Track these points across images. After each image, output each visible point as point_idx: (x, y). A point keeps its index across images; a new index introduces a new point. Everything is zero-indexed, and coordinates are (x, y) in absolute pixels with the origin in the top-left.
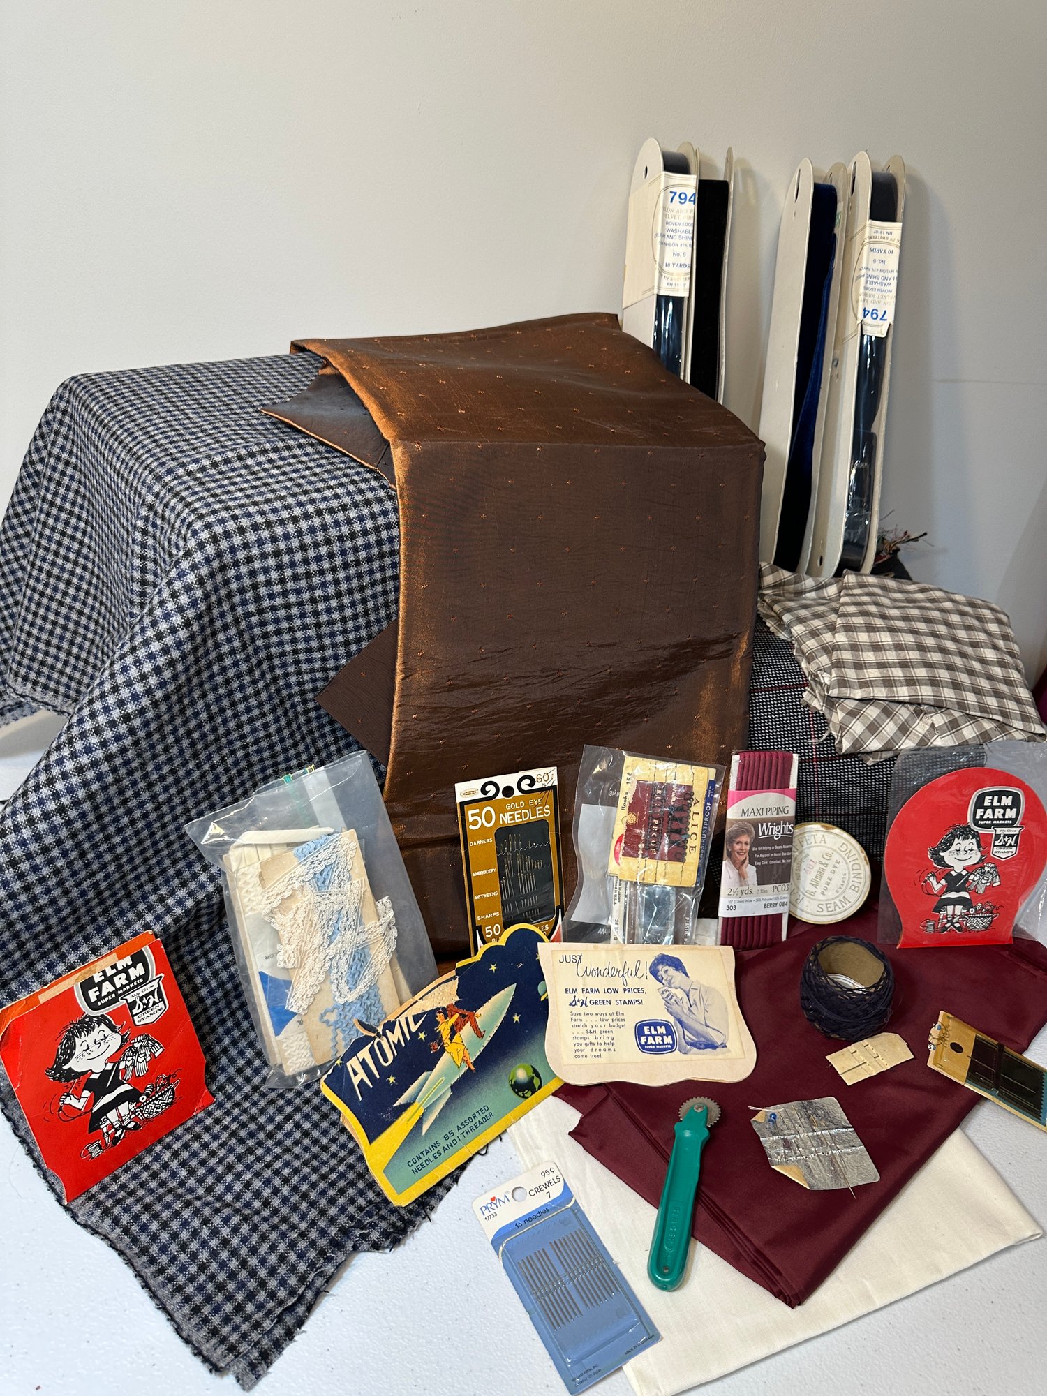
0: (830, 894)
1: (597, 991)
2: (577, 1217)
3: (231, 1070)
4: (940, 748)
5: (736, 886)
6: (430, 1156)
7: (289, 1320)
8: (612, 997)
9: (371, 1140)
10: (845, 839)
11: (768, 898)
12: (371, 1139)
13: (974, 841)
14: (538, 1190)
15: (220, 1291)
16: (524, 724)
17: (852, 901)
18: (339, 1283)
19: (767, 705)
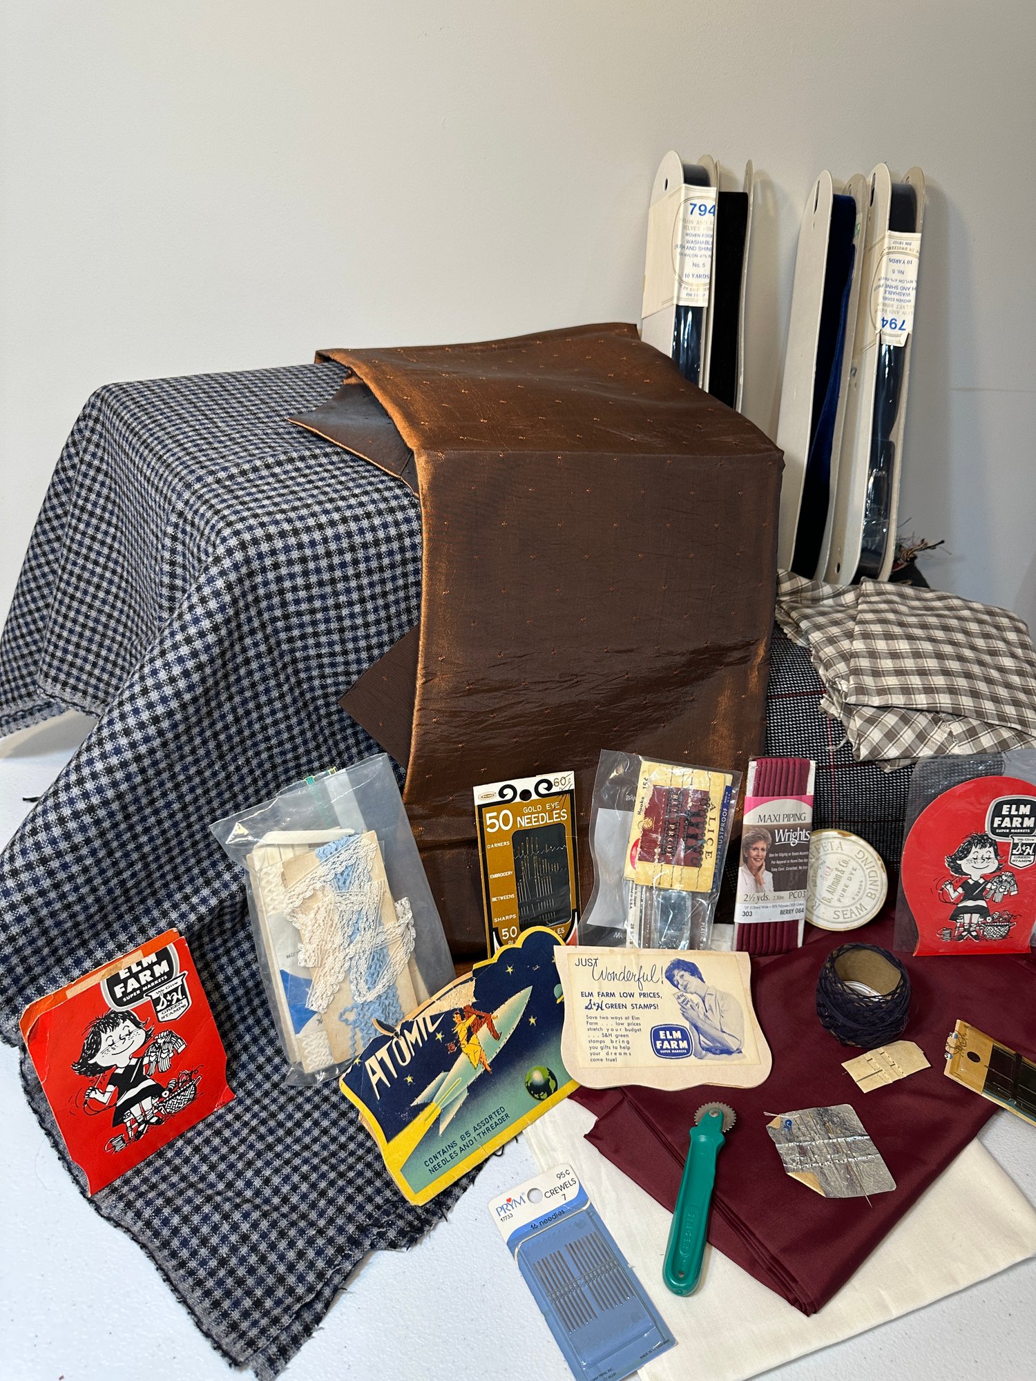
0: (847, 901)
1: (613, 995)
2: (592, 1220)
3: (252, 1067)
4: (958, 756)
5: (752, 892)
6: (447, 1156)
7: (308, 1316)
8: (628, 1001)
9: (388, 1139)
10: (862, 846)
11: (784, 904)
12: (389, 1136)
13: (991, 849)
14: (554, 1192)
15: (239, 1286)
16: (542, 728)
17: (869, 908)
18: (356, 1281)
19: (784, 712)
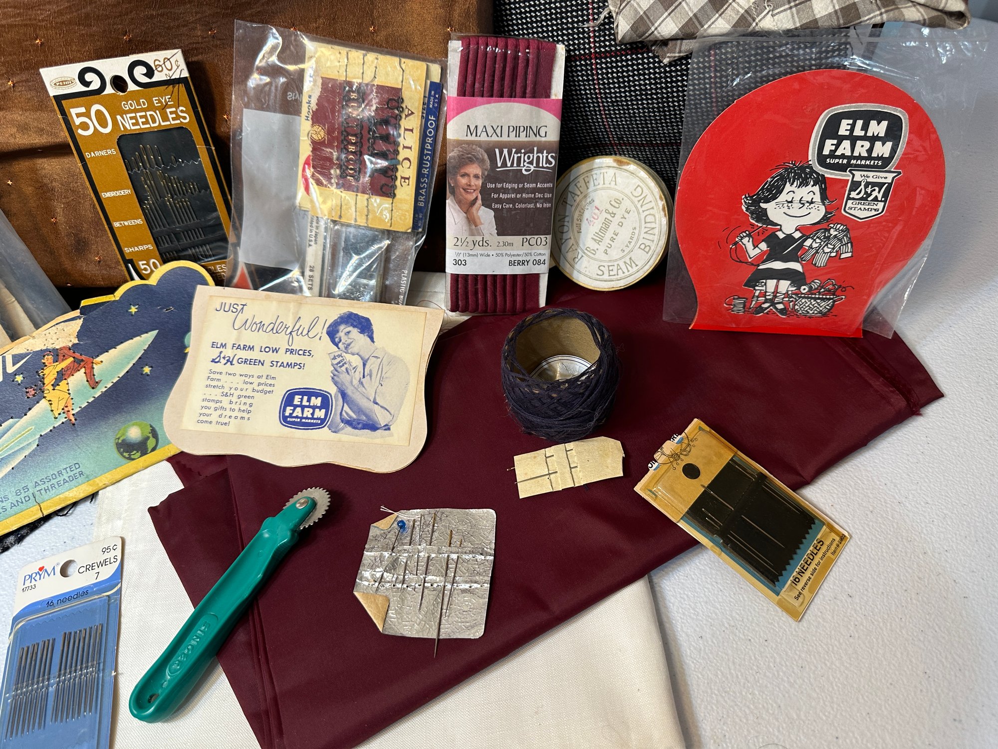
0: (615, 254)
1: (251, 348)
4: (770, 33)
5: (464, 235)
8: (268, 357)
10: (641, 179)
11: (515, 252)
13: (816, 189)
14: (90, 567)
17: (640, 264)
